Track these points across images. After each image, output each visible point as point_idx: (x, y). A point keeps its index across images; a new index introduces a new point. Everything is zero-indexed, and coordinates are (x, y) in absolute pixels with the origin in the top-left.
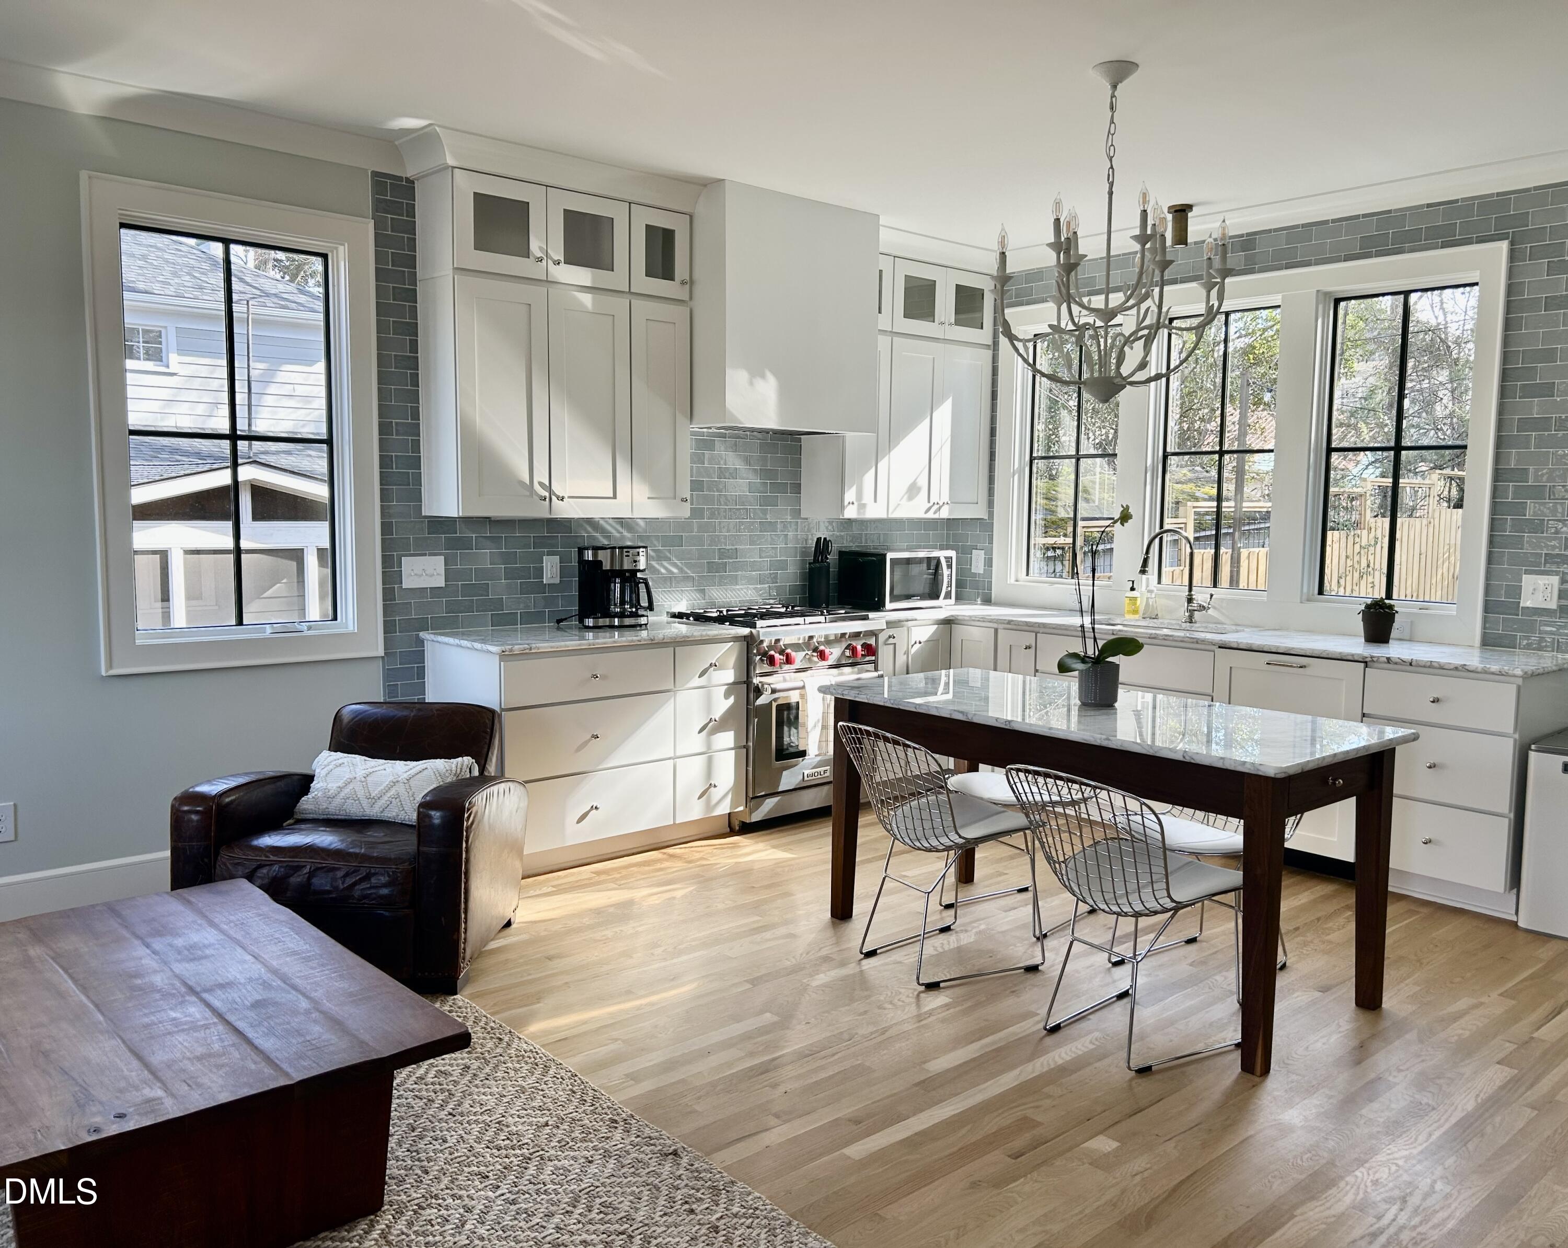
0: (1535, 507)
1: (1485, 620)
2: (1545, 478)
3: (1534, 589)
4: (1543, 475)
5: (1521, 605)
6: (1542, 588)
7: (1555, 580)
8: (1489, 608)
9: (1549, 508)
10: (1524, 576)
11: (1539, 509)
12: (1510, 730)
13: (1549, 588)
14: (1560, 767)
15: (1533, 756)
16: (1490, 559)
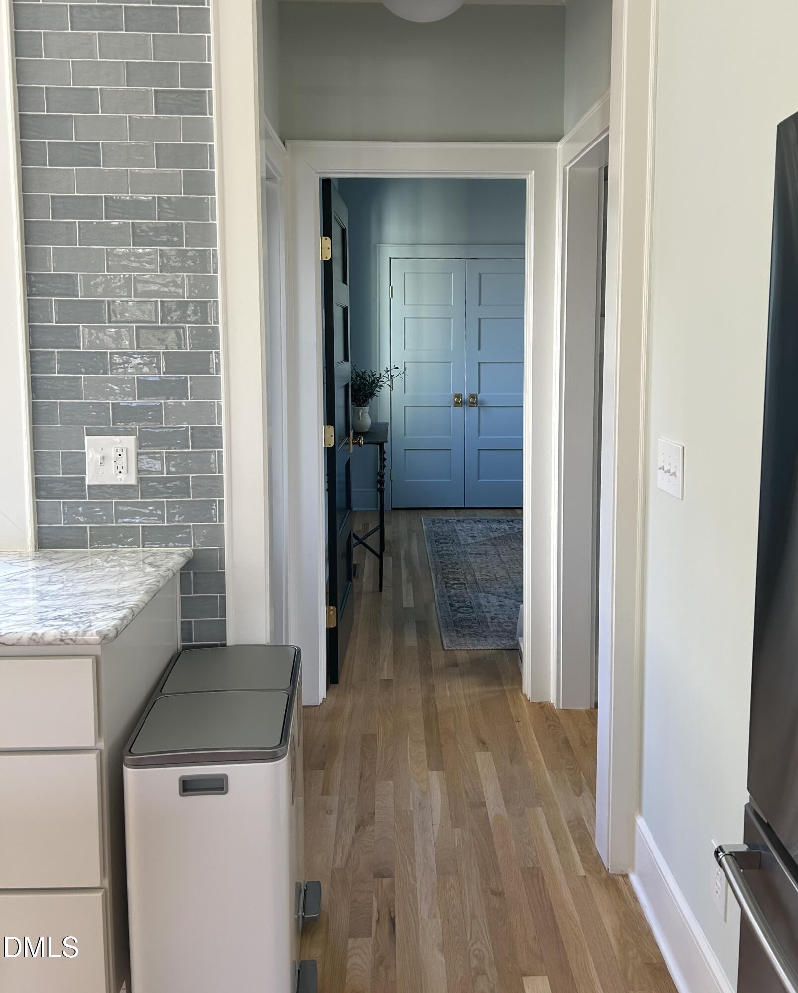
0: (91, 334)
1: (38, 511)
2: (100, 290)
3: (103, 458)
4: (97, 285)
5: (87, 483)
6: (113, 454)
7: (129, 442)
8: (40, 488)
9: (110, 336)
10: (86, 438)
11: (98, 337)
12: (89, 740)
13: (123, 454)
14: (176, 787)
15: (130, 773)
16: (36, 414)
